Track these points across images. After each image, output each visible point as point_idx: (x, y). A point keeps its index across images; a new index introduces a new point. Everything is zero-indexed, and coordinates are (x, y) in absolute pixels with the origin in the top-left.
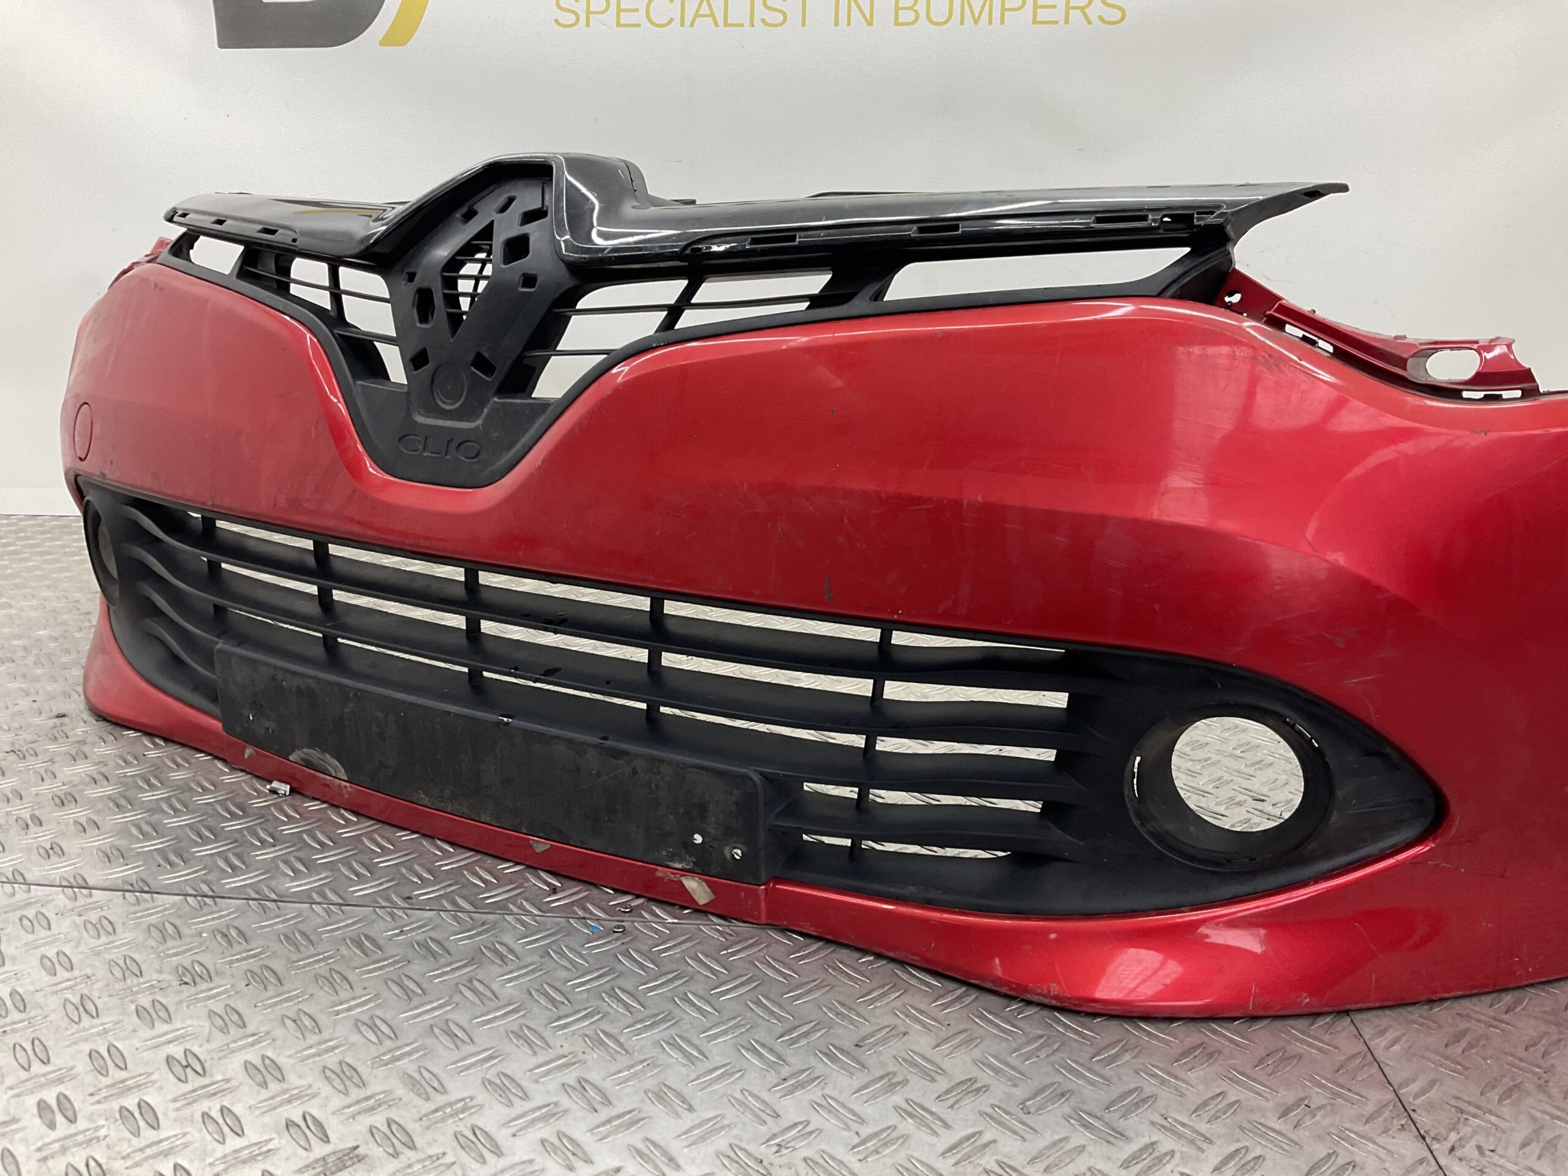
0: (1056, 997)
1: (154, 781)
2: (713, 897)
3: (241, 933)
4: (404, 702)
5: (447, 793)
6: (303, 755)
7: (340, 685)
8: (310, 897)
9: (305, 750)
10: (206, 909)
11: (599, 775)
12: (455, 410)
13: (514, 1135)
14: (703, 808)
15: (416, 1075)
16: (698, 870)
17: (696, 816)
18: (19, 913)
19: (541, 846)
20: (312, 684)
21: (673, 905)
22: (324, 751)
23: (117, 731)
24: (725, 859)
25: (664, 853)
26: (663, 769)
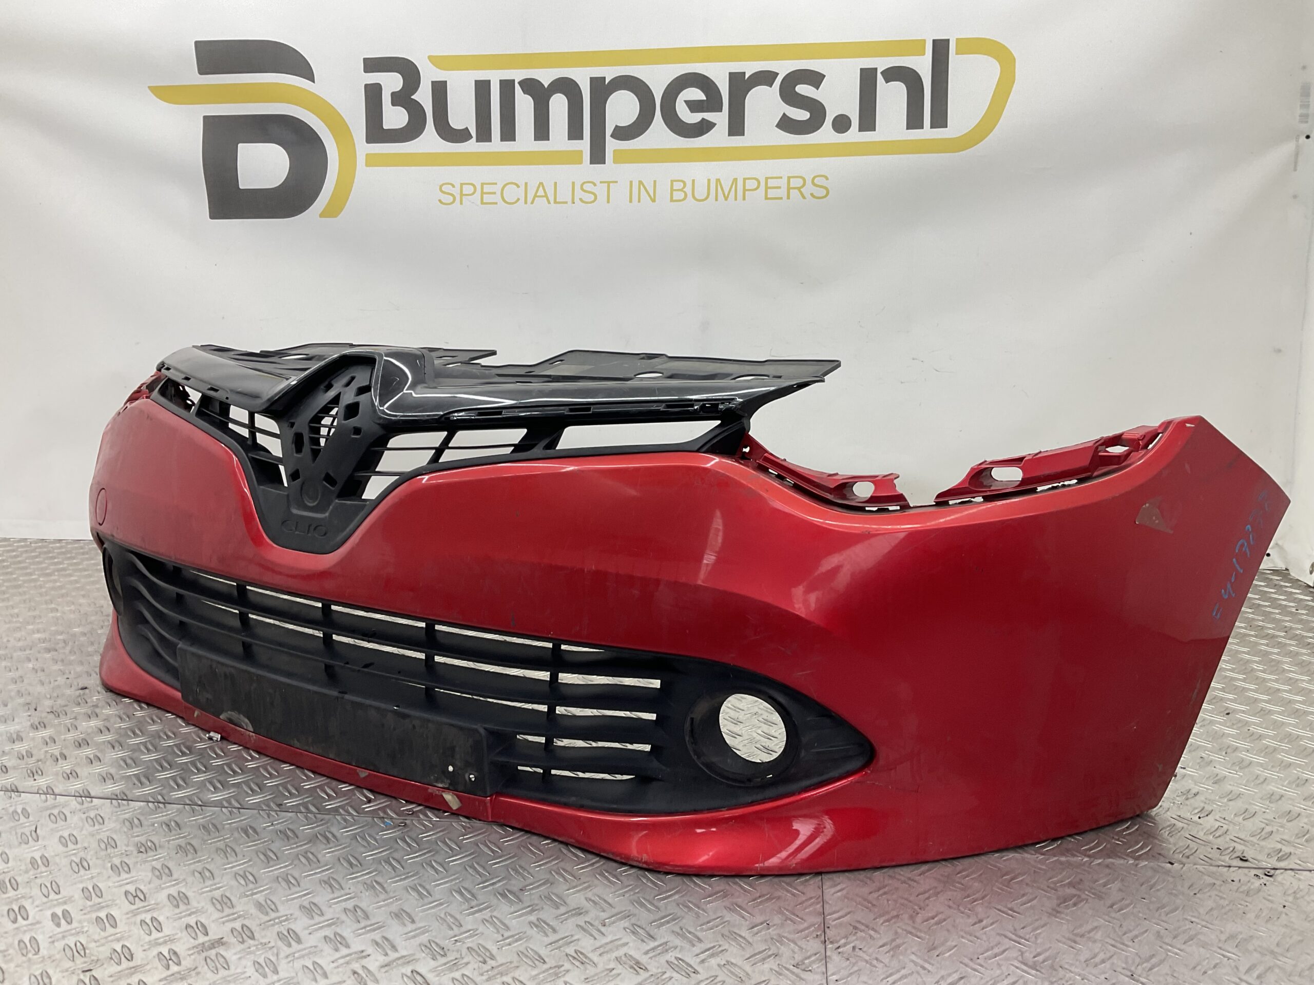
0: (645, 863)
1: (138, 732)
2: (460, 805)
3: (177, 824)
4: (284, 683)
5: (310, 740)
6: (228, 716)
7: (249, 672)
8: (222, 803)
9: (229, 712)
10: (159, 810)
11: (394, 729)
12: (314, 506)
13: (310, 934)
14: (453, 749)
15: (263, 903)
16: (451, 788)
17: (449, 755)
18: (48, 812)
19: (363, 774)
20: (233, 671)
21: (439, 810)
22: (240, 712)
23: (118, 698)
24: (466, 781)
25: (432, 777)
26: (430, 725)
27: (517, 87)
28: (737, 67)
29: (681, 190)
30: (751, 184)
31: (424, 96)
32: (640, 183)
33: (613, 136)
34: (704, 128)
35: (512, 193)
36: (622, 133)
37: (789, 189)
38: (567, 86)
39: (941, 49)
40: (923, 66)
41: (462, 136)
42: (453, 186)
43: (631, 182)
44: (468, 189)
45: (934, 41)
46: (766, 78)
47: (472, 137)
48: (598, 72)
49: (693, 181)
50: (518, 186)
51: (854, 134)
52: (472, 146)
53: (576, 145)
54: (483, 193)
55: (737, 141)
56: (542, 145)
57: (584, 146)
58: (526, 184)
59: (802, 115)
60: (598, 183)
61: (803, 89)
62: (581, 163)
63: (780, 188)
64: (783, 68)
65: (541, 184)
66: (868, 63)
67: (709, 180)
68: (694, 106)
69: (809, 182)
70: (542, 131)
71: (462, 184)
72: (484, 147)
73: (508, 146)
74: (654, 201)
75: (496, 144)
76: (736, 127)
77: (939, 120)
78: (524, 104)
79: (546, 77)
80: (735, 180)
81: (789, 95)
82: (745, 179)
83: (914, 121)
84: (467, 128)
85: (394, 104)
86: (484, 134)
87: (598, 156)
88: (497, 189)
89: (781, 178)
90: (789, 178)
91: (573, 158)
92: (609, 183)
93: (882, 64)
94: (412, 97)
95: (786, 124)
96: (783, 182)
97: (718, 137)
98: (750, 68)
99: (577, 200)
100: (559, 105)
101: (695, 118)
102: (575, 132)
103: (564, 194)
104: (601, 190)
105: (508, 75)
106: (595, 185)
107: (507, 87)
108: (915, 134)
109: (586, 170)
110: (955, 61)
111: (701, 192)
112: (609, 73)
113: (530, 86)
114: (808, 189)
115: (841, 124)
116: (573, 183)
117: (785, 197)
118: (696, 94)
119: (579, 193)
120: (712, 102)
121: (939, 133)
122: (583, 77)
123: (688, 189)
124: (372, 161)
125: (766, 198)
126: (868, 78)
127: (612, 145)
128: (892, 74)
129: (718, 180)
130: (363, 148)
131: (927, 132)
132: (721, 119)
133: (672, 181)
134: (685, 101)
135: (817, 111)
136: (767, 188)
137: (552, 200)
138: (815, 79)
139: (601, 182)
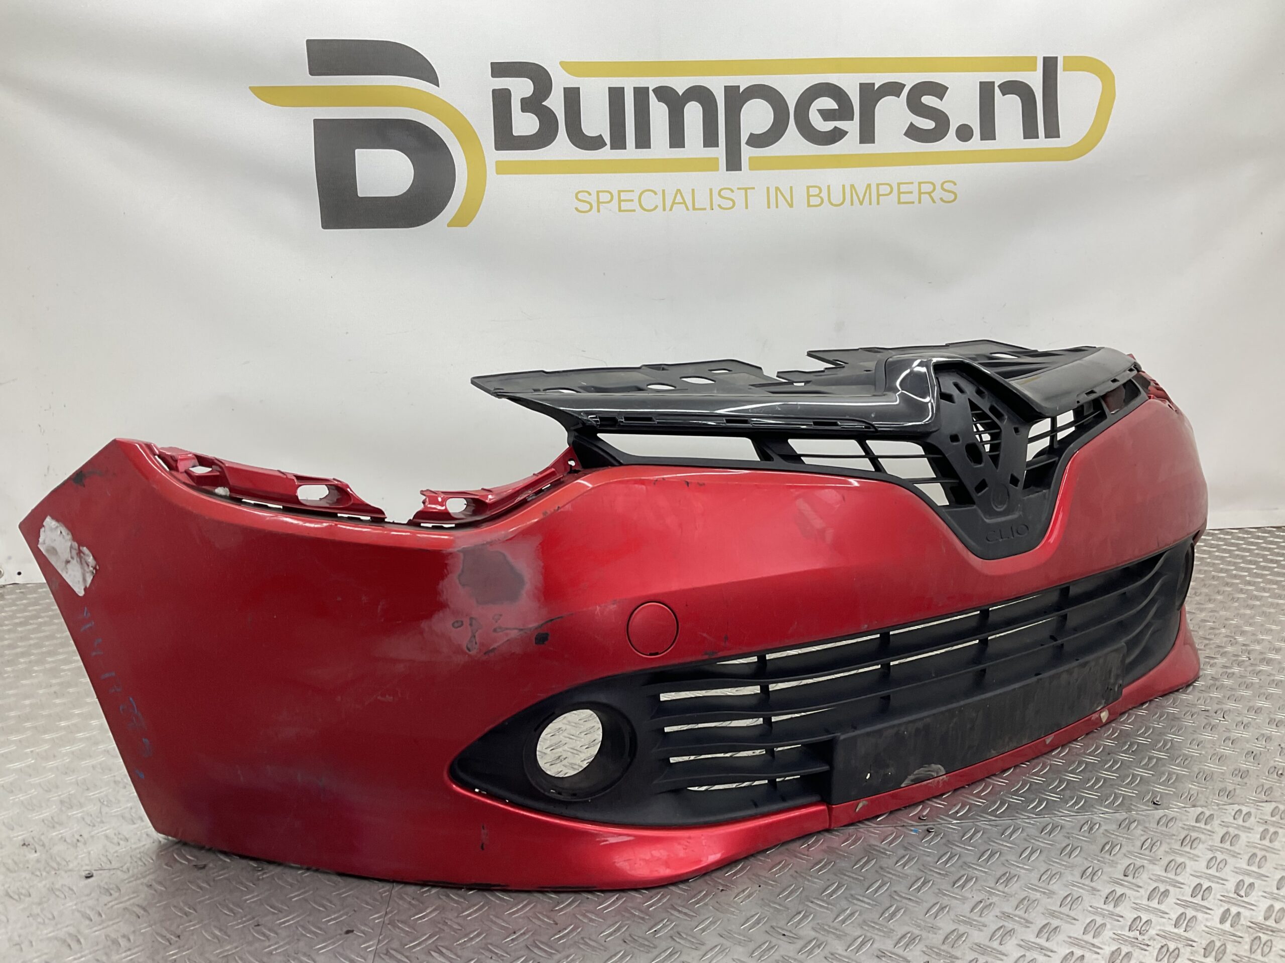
27: (652, 94)
28: (867, 78)
29: (817, 196)
30: (884, 190)
31: (556, 103)
32: (777, 189)
33: (748, 143)
34: (837, 135)
35: (649, 201)
36: (756, 141)
37: (920, 193)
38: (701, 94)
39: (1050, 65)
40: (1035, 80)
41: (596, 143)
42: (590, 194)
43: (768, 188)
44: (605, 197)
45: (1044, 58)
46: (894, 89)
47: (606, 145)
48: (732, 81)
49: (829, 187)
50: (656, 193)
51: (976, 143)
52: (606, 153)
53: (711, 152)
54: (620, 201)
55: (868, 148)
56: (677, 153)
57: (720, 152)
58: (664, 191)
59: (927, 124)
60: (735, 189)
61: (928, 100)
62: (717, 170)
63: (911, 192)
64: (910, 80)
65: (679, 191)
66: (987, 77)
67: (844, 186)
68: (827, 115)
69: (938, 187)
70: (677, 138)
71: (598, 192)
72: (618, 154)
73: (643, 153)
74: (791, 206)
75: (631, 152)
76: (867, 135)
77: (1053, 131)
78: (659, 112)
79: (680, 85)
80: (869, 186)
81: (915, 106)
82: (878, 185)
83: (1030, 132)
84: (601, 135)
85: (523, 110)
86: (618, 142)
87: (734, 163)
88: (635, 196)
89: (912, 183)
90: (920, 183)
91: (709, 165)
92: (746, 189)
93: (999, 78)
94: (543, 103)
95: (913, 133)
96: (914, 188)
97: (850, 144)
98: (878, 79)
99: (715, 207)
100: (693, 112)
101: (825, 126)
102: (710, 140)
103: (702, 200)
104: (739, 197)
105: (642, 82)
106: (733, 191)
107: (641, 94)
108: (1031, 143)
109: (722, 176)
110: (1063, 77)
111: (837, 198)
112: (744, 82)
113: (664, 93)
114: (937, 194)
115: (964, 133)
116: (711, 190)
117: (917, 202)
118: (829, 103)
119: (717, 200)
120: (844, 111)
121: (1053, 143)
122: (717, 86)
123: (824, 194)
124: (503, 168)
125: (899, 203)
126: (986, 91)
127: (747, 152)
128: (1009, 88)
129: (852, 186)
130: (493, 156)
131: (1042, 142)
132: (852, 127)
133: (808, 187)
134: (819, 111)
135: (942, 120)
136: (899, 193)
137: (690, 206)
138: (939, 90)
139: (738, 189)
